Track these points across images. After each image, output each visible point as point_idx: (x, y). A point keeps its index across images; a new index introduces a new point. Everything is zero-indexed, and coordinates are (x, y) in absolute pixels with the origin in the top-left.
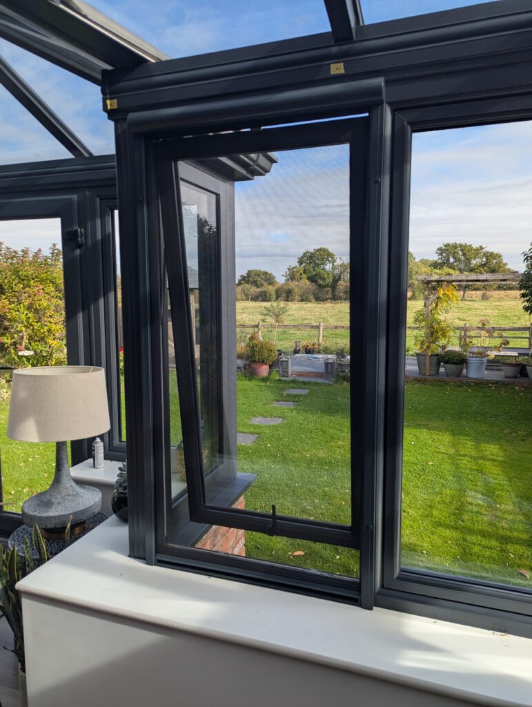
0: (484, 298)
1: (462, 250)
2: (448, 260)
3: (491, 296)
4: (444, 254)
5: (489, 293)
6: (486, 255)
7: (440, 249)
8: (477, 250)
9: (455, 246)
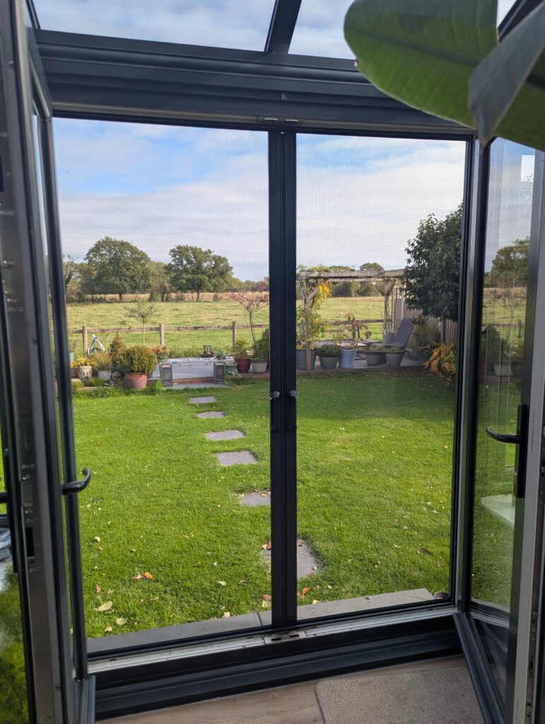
0: (216, 299)
1: (194, 253)
2: (182, 262)
3: (221, 298)
4: (178, 256)
5: (220, 295)
6: (215, 258)
7: (173, 251)
8: (206, 253)
9: (186, 249)
